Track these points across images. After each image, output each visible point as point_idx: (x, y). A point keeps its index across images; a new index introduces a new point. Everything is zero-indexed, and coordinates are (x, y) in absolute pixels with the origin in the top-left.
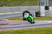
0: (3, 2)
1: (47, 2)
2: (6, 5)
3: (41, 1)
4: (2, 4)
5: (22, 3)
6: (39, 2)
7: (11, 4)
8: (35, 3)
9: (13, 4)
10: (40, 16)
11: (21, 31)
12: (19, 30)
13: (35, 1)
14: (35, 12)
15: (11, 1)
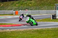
2: (28, 9)
3: (57, 6)
4: (25, 8)
6: (56, 7)
7: (33, 8)
8: (52, 8)
9: (34, 8)
10: (56, 19)
11: (40, 30)
12: (39, 30)
13: (52, 6)
14: (52, 15)
15: (32, 6)
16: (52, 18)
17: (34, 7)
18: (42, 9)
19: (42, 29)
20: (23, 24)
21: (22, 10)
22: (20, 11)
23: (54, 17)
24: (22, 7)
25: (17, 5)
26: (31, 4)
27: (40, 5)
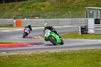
0: (35, 12)
1: (97, 13)
2: (39, 16)
3: (89, 11)
4: (33, 15)
5: (63, 14)
6: (87, 12)
7: (47, 15)
8: (80, 15)
10: (87, 33)
13: (81, 12)
14: (80, 28)
15: (46, 11)
16: (81, 32)
17: (50, 13)
18: (64, 16)
19: (64, 52)
20: (30, 42)
21: (28, 17)
22: (25, 19)
23: (84, 30)
24: (28, 13)
25: (19, 9)
26: (44, 7)
27: (59, 10)
